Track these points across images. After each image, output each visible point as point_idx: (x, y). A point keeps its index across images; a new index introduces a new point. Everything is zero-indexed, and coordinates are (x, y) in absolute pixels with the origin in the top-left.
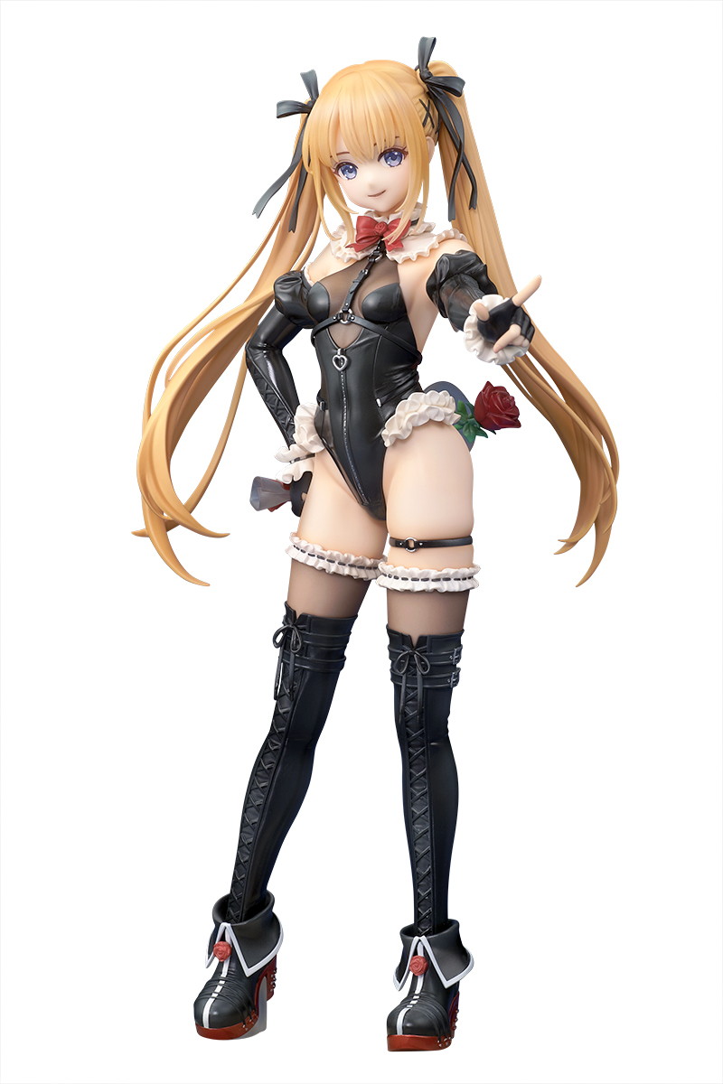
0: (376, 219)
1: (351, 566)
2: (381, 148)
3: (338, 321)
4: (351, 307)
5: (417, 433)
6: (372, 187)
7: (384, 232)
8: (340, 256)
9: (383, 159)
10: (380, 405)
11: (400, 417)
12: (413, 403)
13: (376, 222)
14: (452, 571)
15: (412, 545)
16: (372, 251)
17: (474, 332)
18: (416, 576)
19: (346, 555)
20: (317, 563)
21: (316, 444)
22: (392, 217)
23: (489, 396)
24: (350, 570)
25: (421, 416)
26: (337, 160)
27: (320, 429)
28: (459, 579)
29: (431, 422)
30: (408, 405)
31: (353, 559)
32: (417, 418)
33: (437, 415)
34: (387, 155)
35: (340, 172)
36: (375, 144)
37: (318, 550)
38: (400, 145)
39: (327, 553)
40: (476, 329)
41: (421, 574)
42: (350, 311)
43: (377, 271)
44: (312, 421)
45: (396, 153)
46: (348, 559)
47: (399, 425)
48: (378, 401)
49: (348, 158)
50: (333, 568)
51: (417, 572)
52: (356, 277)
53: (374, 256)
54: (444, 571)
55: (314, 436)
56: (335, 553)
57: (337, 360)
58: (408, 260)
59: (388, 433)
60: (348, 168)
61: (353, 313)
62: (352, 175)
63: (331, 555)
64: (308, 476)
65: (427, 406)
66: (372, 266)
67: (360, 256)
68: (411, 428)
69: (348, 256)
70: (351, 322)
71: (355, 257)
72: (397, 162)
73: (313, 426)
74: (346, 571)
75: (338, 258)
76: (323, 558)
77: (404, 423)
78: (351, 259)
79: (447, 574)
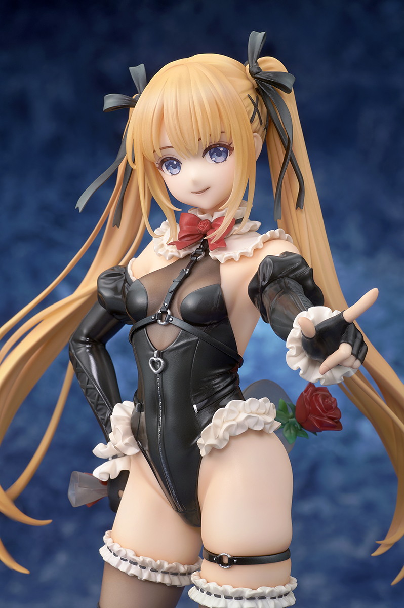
0: (200, 216)
1: (164, 573)
2: (206, 143)
3: (156, 322)
4: (170, 307)
5: (235, 443)
6: (195, 183)
7: (207, 231)
8: (161, 253)
9: (208, 155)
10: (196, 412)
11: (216, 426)
12: (231, 412)
13: (200, 220)
14: (267, 590)
15: (226, 561)
16: (194, 250)
17: (297, 348)
18: (230, 594)
19: (159, 562)
20: (129, 568)
21: (131, 446)
22: (217, 215)
23: (311, 397)
24: (163, 578)
25: (239, 425)
26: (160, 154)
27: (136, 431)
28: (274, 598)
29: (249, 431)
30: (225, 414)
31: (166, 566)
32: (235, 427)
33: (256, 424)
34: (212, 150)
35: (164, 168)
36: (200, 139)
37: (131, 555)
38: (226, 141)
39: (139, 560)
40: (300, 344)
41: (234, 593)
42: (168, 311)
43: (199, 270)
44: (128, 421)
45: (221, 149)
46: (161, 566)
47: (215, 435)
48: (195, 407)
49: (173, 153)
50: (145, 575)
51: (230, 590)
52: (177, 276)
53: (196, 255)
54: (259, 590)
55: (130, 438)
56: (148, 560)
57: (153, 363)
58: (230, 260)
59: (205, 441)
60: (172, 163)
61: (172, 314)
62: (175, 171)
63: (143, 561)
64: (124, 475)
65: (246, 415)
66: (193, 265)
67: (183, 253)
68: (228, 437)
69: (170, 254)
70: (169, 324)
71: (176, 254)
72: (221, 158)
73: (128, 427)
74: (159, 578)
75: (160, 255)
76: (135, 564)
77: (221, 432)
78: (172, 257)
79: (263, 593)
